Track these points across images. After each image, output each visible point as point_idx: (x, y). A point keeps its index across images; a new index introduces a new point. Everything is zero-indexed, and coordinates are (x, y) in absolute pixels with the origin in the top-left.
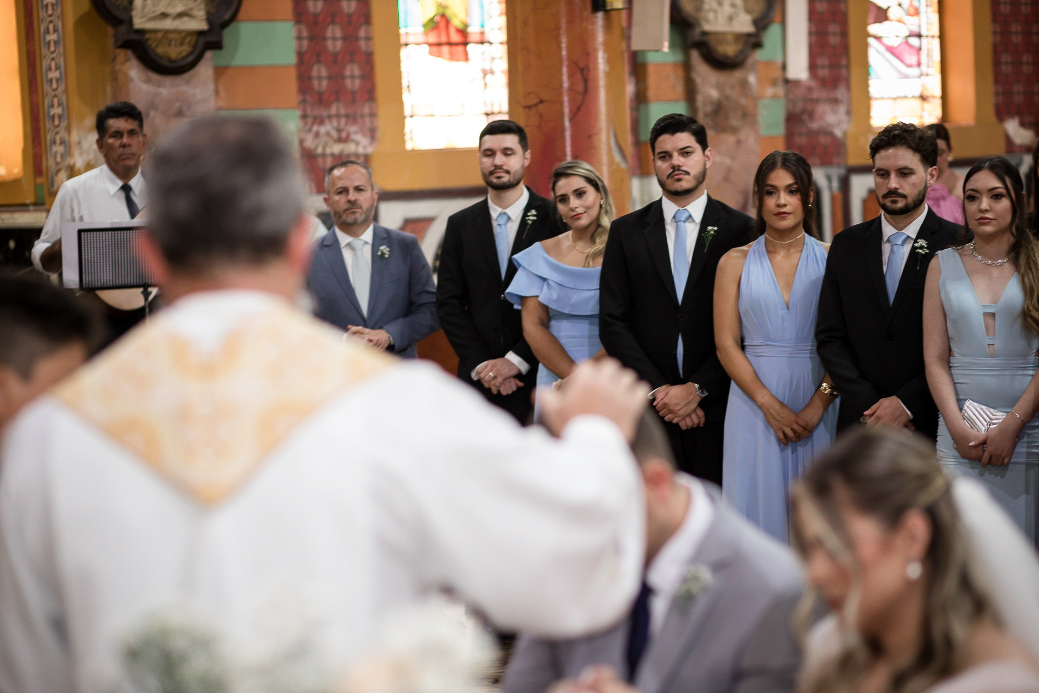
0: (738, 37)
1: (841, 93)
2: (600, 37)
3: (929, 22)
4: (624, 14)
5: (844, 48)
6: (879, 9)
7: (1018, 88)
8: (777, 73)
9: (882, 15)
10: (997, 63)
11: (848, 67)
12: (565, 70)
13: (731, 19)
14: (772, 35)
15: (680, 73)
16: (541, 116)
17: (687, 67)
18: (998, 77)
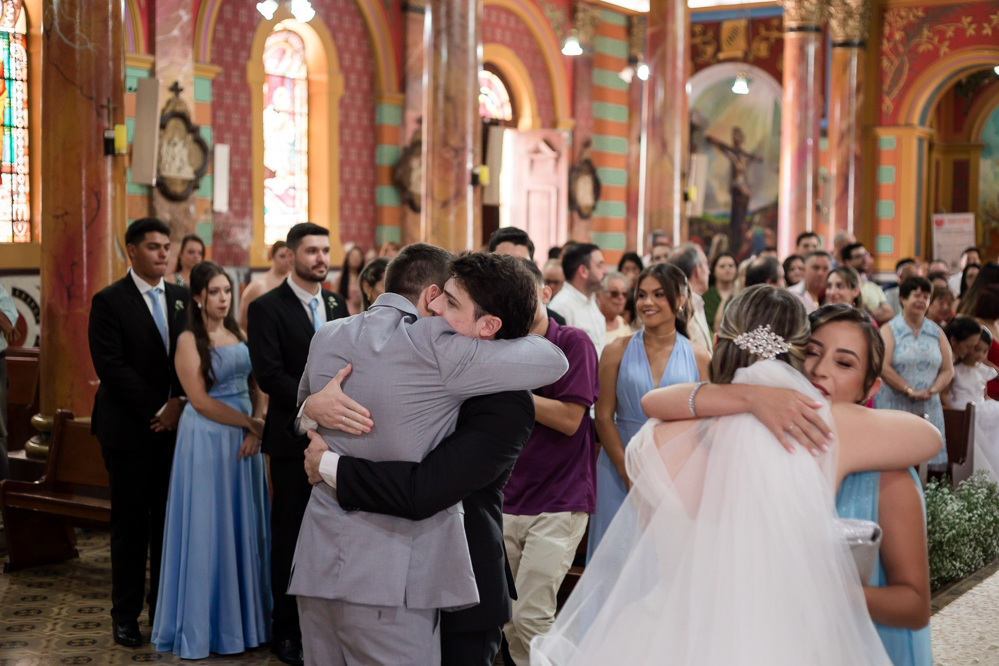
0: (184, 181)
1: (247, 221)
2: (109, 173)
3: (302, 181)
4: (126, 159)
5: (250, 193)
6: (271, 171)
7: (354, 225)
8: (208, 206)
9: (273, 174)
10: (342, 209)
11: (252, 205)
12: (84, 193)
13: (180, 169)
14: (205, 181)
15: (146, 202)
16: (65, 223)
17: (150, 198)
18: (343, 218)
